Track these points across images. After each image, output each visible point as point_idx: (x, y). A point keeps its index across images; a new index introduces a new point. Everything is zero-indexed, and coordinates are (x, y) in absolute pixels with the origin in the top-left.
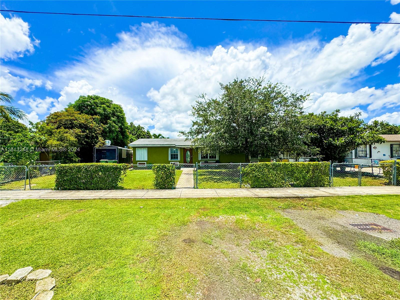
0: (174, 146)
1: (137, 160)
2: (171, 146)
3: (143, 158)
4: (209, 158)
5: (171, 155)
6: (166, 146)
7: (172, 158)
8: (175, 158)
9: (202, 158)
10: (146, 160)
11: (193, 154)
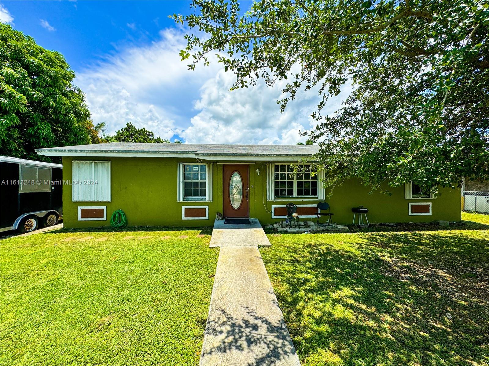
0: (193, 156)
1: (75, 199)
2: (185, 156)
3: (96, 194)
4: (295, 194)
5: (186, 185)
6: (165, 156)
7: (187, 194)
8: (196, 194)
9: (276, 193)
10: (105, 200)
11: (252, 184)
